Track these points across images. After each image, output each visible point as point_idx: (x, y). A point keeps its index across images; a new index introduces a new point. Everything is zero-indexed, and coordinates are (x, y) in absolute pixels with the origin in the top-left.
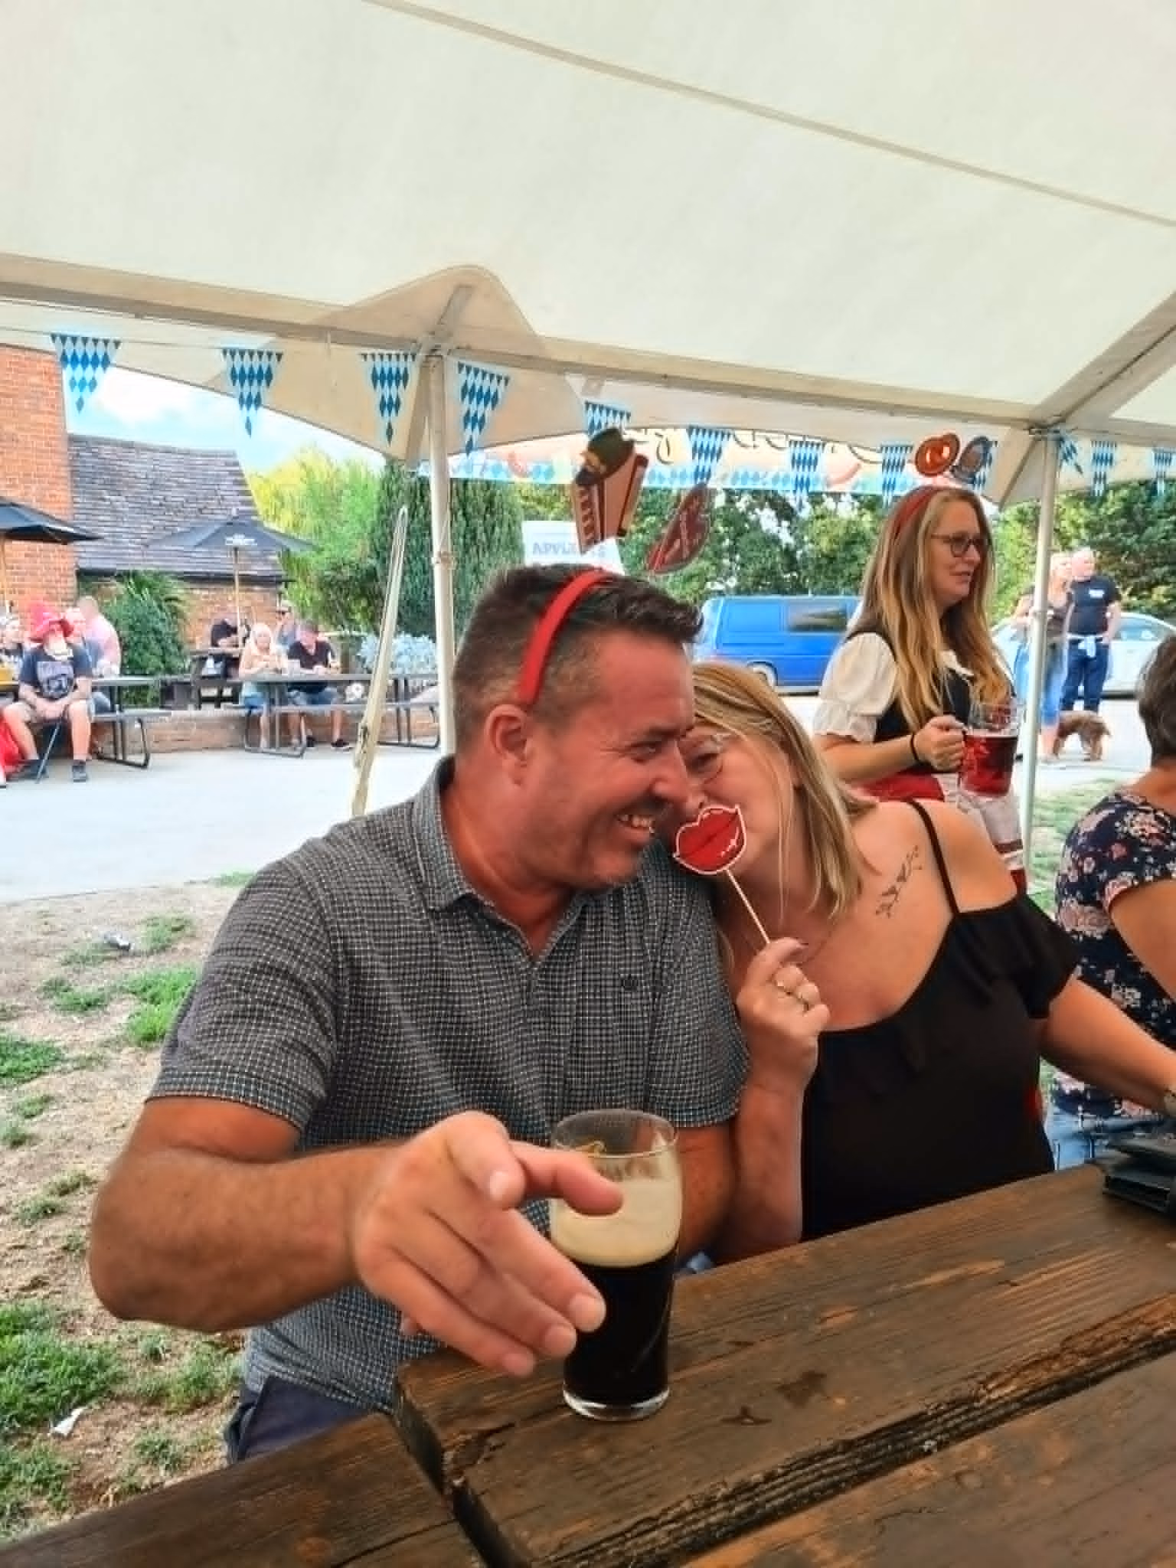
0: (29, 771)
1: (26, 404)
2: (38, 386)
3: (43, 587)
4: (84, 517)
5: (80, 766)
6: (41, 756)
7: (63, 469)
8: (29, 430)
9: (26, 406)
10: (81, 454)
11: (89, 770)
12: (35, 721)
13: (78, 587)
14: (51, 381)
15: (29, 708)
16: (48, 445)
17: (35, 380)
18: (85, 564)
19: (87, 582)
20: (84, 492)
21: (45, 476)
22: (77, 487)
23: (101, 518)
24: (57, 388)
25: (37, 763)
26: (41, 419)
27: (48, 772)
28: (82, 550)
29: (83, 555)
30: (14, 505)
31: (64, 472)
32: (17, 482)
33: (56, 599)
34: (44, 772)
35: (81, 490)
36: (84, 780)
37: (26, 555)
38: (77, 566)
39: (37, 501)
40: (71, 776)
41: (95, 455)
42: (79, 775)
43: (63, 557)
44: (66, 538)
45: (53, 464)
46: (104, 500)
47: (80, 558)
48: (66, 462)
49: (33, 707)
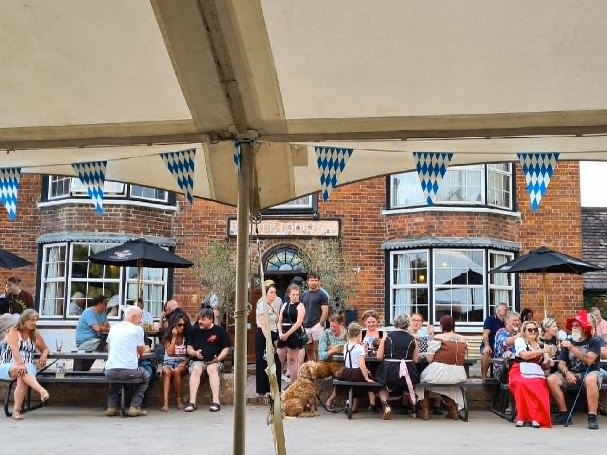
0: (560, 419)
1: (558, 192)
2: (565, 181)
3: (563, 301)
4: (589, 257)
5: (592, 419)
6: (569, 410)
7: (577, 229)
8: (558, 208)
9: (558, 194)
10: (588, 218)
11: (599, 423)
12: (565, 386)
13: (584, 301)
14: (573, 177)
15: (561, 377)
16: (570, 215)
17: (564, 178)
18: (588, 286)
19: (590, 298)
20: (589, 242)
21: (567, 234)
22: (585, 238)
23: (600, 257)
24: (576, 182)
25: (566, 414)
26: (566, 200)
27: (572, 421)
28: (587, 277)
29: (587, 280)
30: (552, 252)
31: (578, 230)
32: (551, 239)
33: (571, 309)
34: (570, 420)
35: (587, 240)
36: (596, 428)
37: (554, 282)
38: (584, 287)
39: (562, 249)
40: (587, 425)
41: (597, 219)
42: (593, 424)
43: (576, 282)
44: (581, 270)
45: (572, 226)
46: (602, 245)
47: (586, 282)
48: (580, 224)
49: (564, 376)
